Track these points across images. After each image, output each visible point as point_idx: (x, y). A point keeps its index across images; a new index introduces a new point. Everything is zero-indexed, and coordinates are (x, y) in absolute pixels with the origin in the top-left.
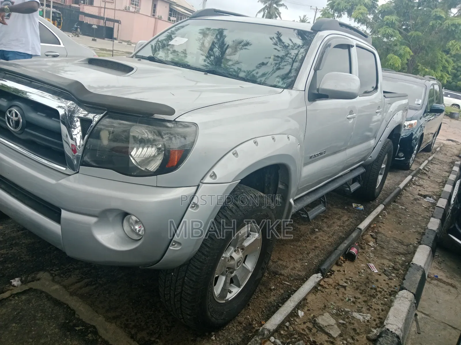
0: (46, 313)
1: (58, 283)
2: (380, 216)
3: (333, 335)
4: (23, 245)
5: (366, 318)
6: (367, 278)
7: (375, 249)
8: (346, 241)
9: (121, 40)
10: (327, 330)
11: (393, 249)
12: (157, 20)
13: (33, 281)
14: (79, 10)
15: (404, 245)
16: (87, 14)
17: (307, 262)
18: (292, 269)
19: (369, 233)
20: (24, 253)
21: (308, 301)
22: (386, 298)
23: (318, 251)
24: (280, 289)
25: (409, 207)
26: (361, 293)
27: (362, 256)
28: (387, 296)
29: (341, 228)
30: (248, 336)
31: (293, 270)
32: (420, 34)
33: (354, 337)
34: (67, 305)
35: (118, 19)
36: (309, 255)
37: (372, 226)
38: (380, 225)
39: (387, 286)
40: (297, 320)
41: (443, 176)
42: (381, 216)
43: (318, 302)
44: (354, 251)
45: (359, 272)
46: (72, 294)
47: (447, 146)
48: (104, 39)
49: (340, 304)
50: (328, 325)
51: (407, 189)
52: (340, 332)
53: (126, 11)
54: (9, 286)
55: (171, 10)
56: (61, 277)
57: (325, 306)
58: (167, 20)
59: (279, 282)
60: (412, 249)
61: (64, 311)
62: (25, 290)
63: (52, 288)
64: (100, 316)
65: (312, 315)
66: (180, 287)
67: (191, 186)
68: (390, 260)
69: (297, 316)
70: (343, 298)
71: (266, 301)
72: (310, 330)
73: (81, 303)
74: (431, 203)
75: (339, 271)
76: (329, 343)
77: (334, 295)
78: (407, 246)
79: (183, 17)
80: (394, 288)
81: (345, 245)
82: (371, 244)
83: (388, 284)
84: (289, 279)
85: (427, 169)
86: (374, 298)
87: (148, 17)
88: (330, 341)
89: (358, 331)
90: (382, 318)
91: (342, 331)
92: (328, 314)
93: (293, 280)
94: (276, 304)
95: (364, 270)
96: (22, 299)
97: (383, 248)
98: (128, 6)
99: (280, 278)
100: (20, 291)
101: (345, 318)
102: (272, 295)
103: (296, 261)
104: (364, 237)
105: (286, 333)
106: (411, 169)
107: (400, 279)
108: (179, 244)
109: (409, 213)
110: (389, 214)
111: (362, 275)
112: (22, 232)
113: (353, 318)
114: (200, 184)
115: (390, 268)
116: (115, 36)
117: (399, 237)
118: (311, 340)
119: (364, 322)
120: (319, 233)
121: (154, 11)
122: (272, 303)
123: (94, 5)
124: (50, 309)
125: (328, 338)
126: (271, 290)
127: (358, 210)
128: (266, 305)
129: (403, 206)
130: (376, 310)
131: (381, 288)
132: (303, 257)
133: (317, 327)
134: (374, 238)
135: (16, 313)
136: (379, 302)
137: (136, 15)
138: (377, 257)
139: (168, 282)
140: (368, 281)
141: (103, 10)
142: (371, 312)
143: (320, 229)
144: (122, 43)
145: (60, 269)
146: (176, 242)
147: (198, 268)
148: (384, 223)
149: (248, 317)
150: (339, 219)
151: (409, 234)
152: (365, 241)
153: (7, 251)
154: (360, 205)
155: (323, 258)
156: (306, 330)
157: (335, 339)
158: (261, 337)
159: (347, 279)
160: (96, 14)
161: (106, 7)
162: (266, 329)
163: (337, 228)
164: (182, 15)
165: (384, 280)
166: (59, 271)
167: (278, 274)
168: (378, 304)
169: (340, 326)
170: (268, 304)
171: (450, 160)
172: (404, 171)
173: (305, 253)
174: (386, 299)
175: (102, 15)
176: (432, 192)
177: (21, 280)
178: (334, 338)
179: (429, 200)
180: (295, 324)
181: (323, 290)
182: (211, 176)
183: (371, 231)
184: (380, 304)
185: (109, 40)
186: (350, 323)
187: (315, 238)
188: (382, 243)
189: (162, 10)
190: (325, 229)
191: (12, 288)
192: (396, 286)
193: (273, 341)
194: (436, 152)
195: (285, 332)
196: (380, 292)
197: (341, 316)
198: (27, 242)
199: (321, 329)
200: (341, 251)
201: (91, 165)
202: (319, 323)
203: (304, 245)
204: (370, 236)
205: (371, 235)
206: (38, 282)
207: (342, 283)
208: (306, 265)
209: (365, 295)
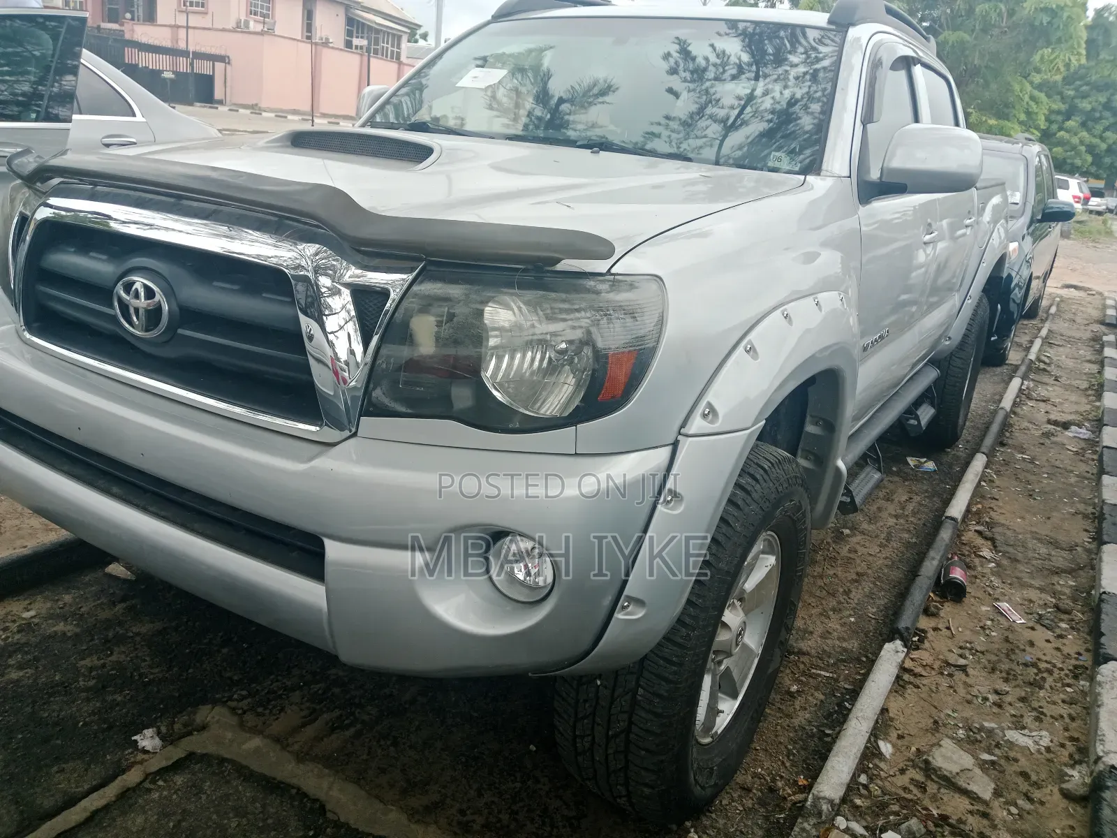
0: (250, 817)
1: (255, 731)
2: (983, 483)
3: (981, 795)
4: (138, 639)
5: (1041, 743)
6: (1007, 640)
7: (998, 565)
8: (932, 553)
9: (235, 104)
10: (962, 783)
11: (1039, 562)
12: (319, 47)
13: (190, 734)
14: (124, 35)
15: (1062, 549)
16: (144, 44)
17: (853, 613)
18: (823, 637)
19: (971, 527)
20: (145, 661)
21: (891, 715)
22: (1069, 685)
23: (867, 586)
24: (813, 691)
25: (1038, 454)
26: (1006, 680)
27: (975, 586)
28: (1068, 681)
29: (902, 521)
30: (778, 822)
31: (826, 638)
32: (967, 37)
33: (1029, 794)
34: (299, 789)
35: (223, 53)
36: (852, 596)
37: (974, 509)
38: (992, 506)
39: (1059, 654)
40: (882, 765)
41: (1085, 374)
42: (985, 481)
43: (914, 714)
44: (958, 574)
45: (981, 627)
46: (301, 758)
47: (1070, 301)
48: (191, 104)
49: (968, 712)
50: (961, 771)
51: (1018, 410)
52: (993, 786)
53: (242, 32)
54: (132, 753)
55: (350, 21)
56: (259, 715)
57: (936, 722)
58: (342, 45)
59: (804, 674)
60: (1083, 556)
61: (293, 806)
62: (177, 762)
63: (244, 747)
64: (392, 810)
65: (913, 749)
66: (625, 716)
67: (657, 447)
68: (1041, 590)
69: (880, 755)
70: (969, 697)
71: (789, 726)
72: (923, 788)
73: (331, 779)
74: (1085, 439)
75: (936, 629)
76: (977, 817)
77: (947, 691)
78: (1071, 549)
79: (381, 36)
80: (1077, 659)
81: (935, 563)
82: (986, 553)
83: (1058, 649)
84: (826, 663)
85: (1047, 360)
86: (1041, 688)
87: (296, 42)
88: (978, 810)
89: (1034, 777)
90: (1078, 738)
91: (996, 780)
92: (949, 741)
93: (835, 664)
94: (815, 730)
95: (992, 620)
96: (175, 784)
97: (1017, 561)
98: (243, 18)
99: (803, 663)
100: (164, 764)
101: (992, 747)
102: (798, 708)
103: (825, 616)
104: (963, 538)
105: (867, 803)
106: (1007, 362)
107: (1082, 634)
108: (640, 602)
109: (1044, 470)
110: (1001, 475)
111: (993, 634)
112: (123, 605)
113: (1011, 744)
114: (680, 438)
115: (1050, 610)
116: (218, 94)
117: (1044, 530)
118: (935, 812)
119: (1039, 751)
120: (854, 540)
121: (309, 26)
122: (805, 728)
123: (158, 23)
124: (258, 805)
125: (972, 804)
126: (791, 695)
127: (926, 472)
128: (791, 735)
129: (1023, 453)
130: (1056, 719)
131: (1046, 661)
132: (839, 603)
133: (936, 779)
134: (986, 538)
135: (171, 824)
136: (1058, 697)
137: (266, 38)
138: (1010, 584)
139: (587, 705)
140: (1010, 647)
141: (182, 33)
142: (1045, 724)
143: (853, 528)
144: (237, 111)
145: (250, 695)
146: (630, 599)
147: (673, 663)
148: (997, 500)
149: (760, 770)
150: (888, 499)
151: (1063, 520)
152: (968, 548)
153: (99, 659)
154: (925, 459)
155: (886, 600)
156: (912, 787)
157: (988, 805)
158: (813, 821)
159: (961, 648)
160: (167, 43)
161: (189, 25)
162: (824, 798)
163: (892, 521)
164: (378, 32)
165: (1048, 641)
166: (249, 700)
167: (793, 653)
168: (1054, 703)
169: (987, 769)
170: (796, 731)
171: (1088, 335)
172: (994, 369)
173: (838, 591)
174: (1069, 689)
175: (182, 45)
176: (1077, 412)
177: (159, 733)
178: (986, 803)
179: (1077, 433)
180: (879, 775)
181: (917, 681)
182: (704, 416)
183: (974, 522)
184: (1060, 701)
185: (205, 107)
186: (1007, 758)
187: (850, 551)
188: (1010, 550)
189: (329, 23)
190: (865, 526)
191: (140, 757)
192: (1079, 654)
193: (843, 827)
194: (1051, 317)
195: (863, 800)
196: (1050, 672)
197: (980, 742)
198: (144, 630)
199: (949, 782)
200: (929, 578)
201: (396, 412)
202: (940, 768)
203: (831, 572)
204: (976, 534)
205: (979, 532)
206: (205, 734)
207: (953, 659)
208: (853, 623)
209: (1017, 682)
